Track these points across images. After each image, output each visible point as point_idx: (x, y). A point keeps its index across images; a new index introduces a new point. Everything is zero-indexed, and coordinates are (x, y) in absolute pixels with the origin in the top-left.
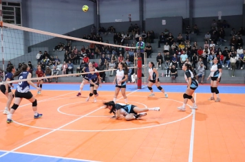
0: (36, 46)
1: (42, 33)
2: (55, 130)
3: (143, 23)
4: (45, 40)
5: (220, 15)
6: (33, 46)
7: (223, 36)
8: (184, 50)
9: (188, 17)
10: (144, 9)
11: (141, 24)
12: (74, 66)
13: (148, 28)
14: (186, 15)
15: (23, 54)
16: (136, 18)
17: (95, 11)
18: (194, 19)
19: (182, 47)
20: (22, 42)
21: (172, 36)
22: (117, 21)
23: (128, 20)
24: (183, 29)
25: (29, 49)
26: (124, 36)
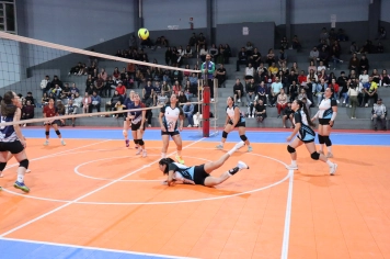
0: (40, 67)
1: (49, 47)
2: (70, 202)
3: (213, 31)
4: (55, 57)
5: (333, 21)
6: (34, 68)
7: (338, 53)
8: (278, 75)
9: (284, 23)
10: (215, 10)
11: (209, 33)
12: (102, 99)
13: (221, 39)
14: (280, 20)
15: (18, 79)
16: (201, 23)
17: (136, 13)
18: (292, 26)
19: (274, 71)
20: (17, 59)
21: (258, 54)
22: (170, 27)
23: (189, 27)
24: (276, 42)
25: (28, 72)
26: (182, 53)
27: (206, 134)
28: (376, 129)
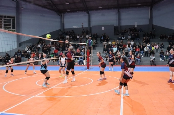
0: (24, 43)
1: (28, 35)
2: (33, 97)
3: (91, 28)
4: (28, 39)
5: (136, 24)
7: (138, 37)
9: (117, 25)
10: (91, 20)
11: (89, 30)
13: (94, 32)
15: (16, 47)
16: (86, 25)
17: (61, 22)
18: (121, 26)
19: (114, 43)
20: (15, 40)
21: (108, 37)
22: (74, 27)
23: (81, 27)
24: (115, 32)
25: (20, 45)
26: (78, 37)
27: (88, 68)
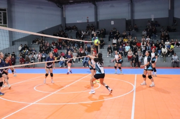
0: (18, 41)
1: (22, 32)
2: (32, 104)
3: (98, 23)
4: (22, 37)
5: (153, 17)
7: (155, 32)
8: (128, 43)
9: (130, 19)
10: (98, 13)
11: (96, 24)
13: (101, 27)
14: (128, 17)
15: (8, 46)
16: (92, 19)
17: (62, 15)
18: (134, 20)
19: (126, 41)
22: (78, 22)
23: (86, 21)
25: (13, 43)
26: (83, 33)
28: (174, 67)
